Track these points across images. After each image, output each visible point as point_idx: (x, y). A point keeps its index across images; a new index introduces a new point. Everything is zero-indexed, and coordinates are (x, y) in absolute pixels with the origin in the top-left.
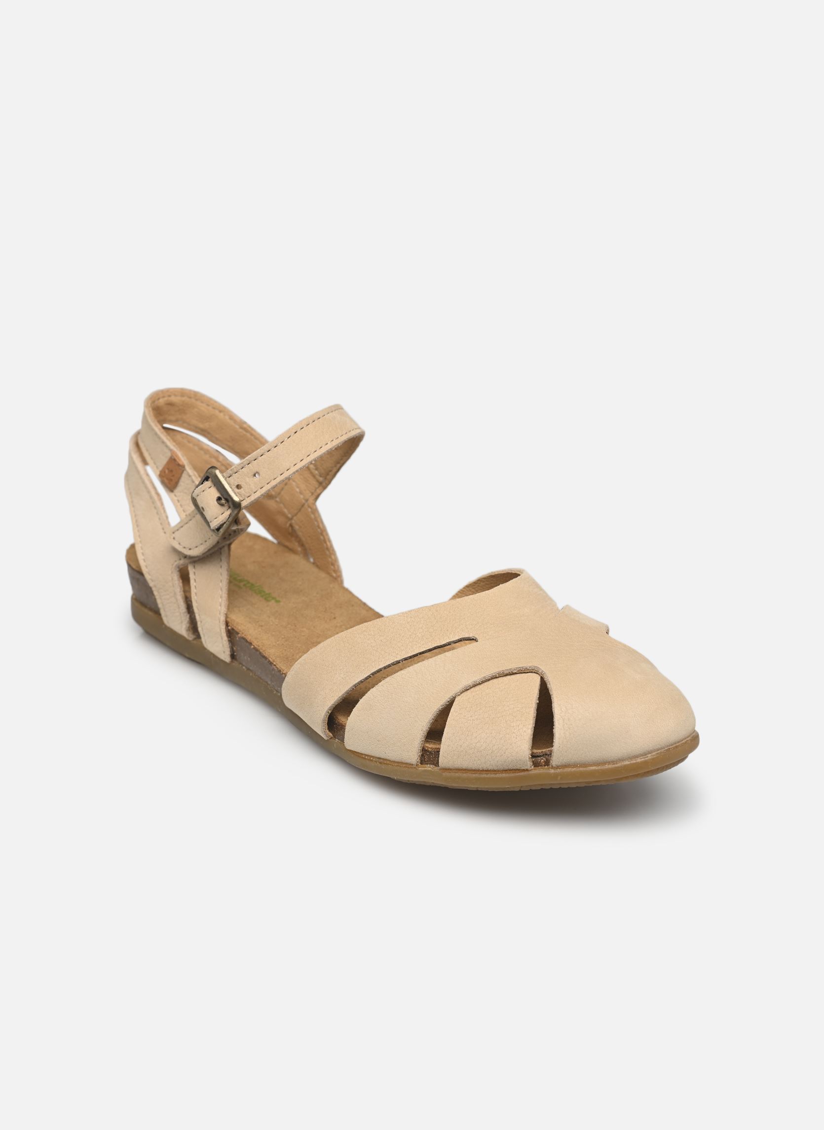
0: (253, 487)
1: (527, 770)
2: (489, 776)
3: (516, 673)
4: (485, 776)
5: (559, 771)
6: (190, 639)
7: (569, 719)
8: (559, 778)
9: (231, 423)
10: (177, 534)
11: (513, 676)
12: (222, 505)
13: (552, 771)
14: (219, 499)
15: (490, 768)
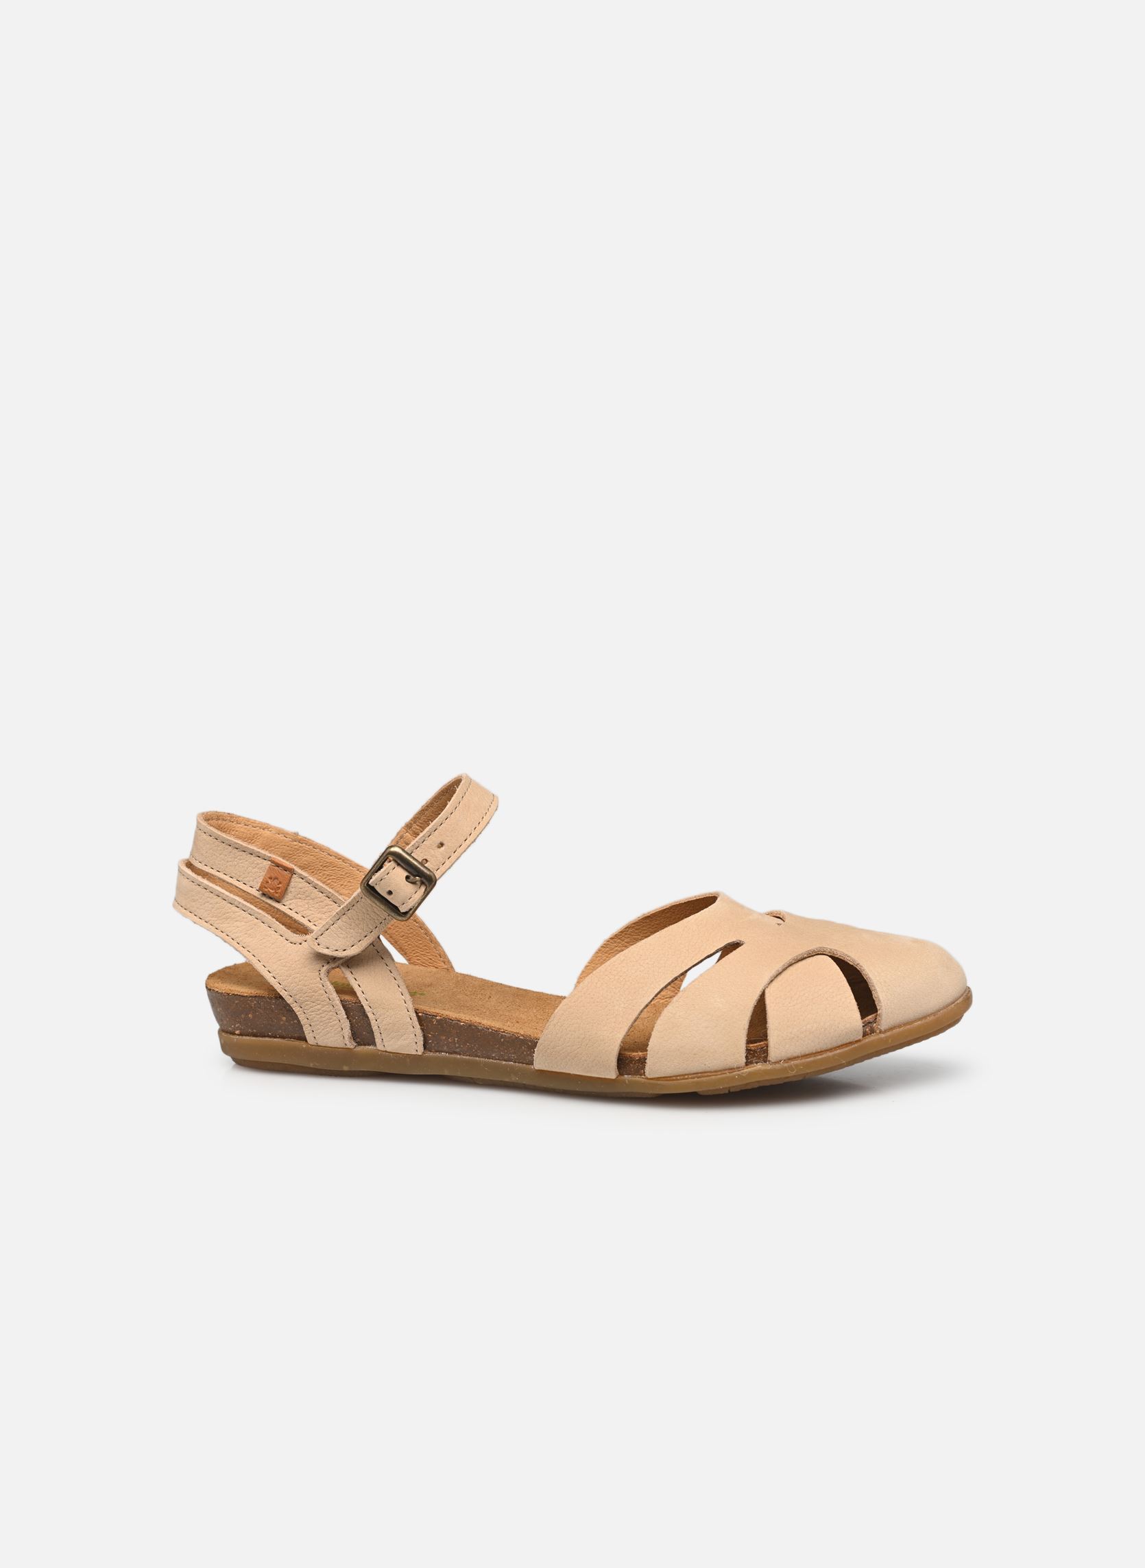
0: (442, 859)
1: (859, 1041)
2: (824, 1056)
3: (806, 958)
4: (820, 1057)
5: (888, 1034)
6: (352, 1047)
7: (885, 982)
8: (890, 1041)
9: (281, 837)
10: (321, 939)
11: (804, 962)
12: (414, 883)
13: (882, 1036)
14: (407, 878)
15: (824, 1047)
